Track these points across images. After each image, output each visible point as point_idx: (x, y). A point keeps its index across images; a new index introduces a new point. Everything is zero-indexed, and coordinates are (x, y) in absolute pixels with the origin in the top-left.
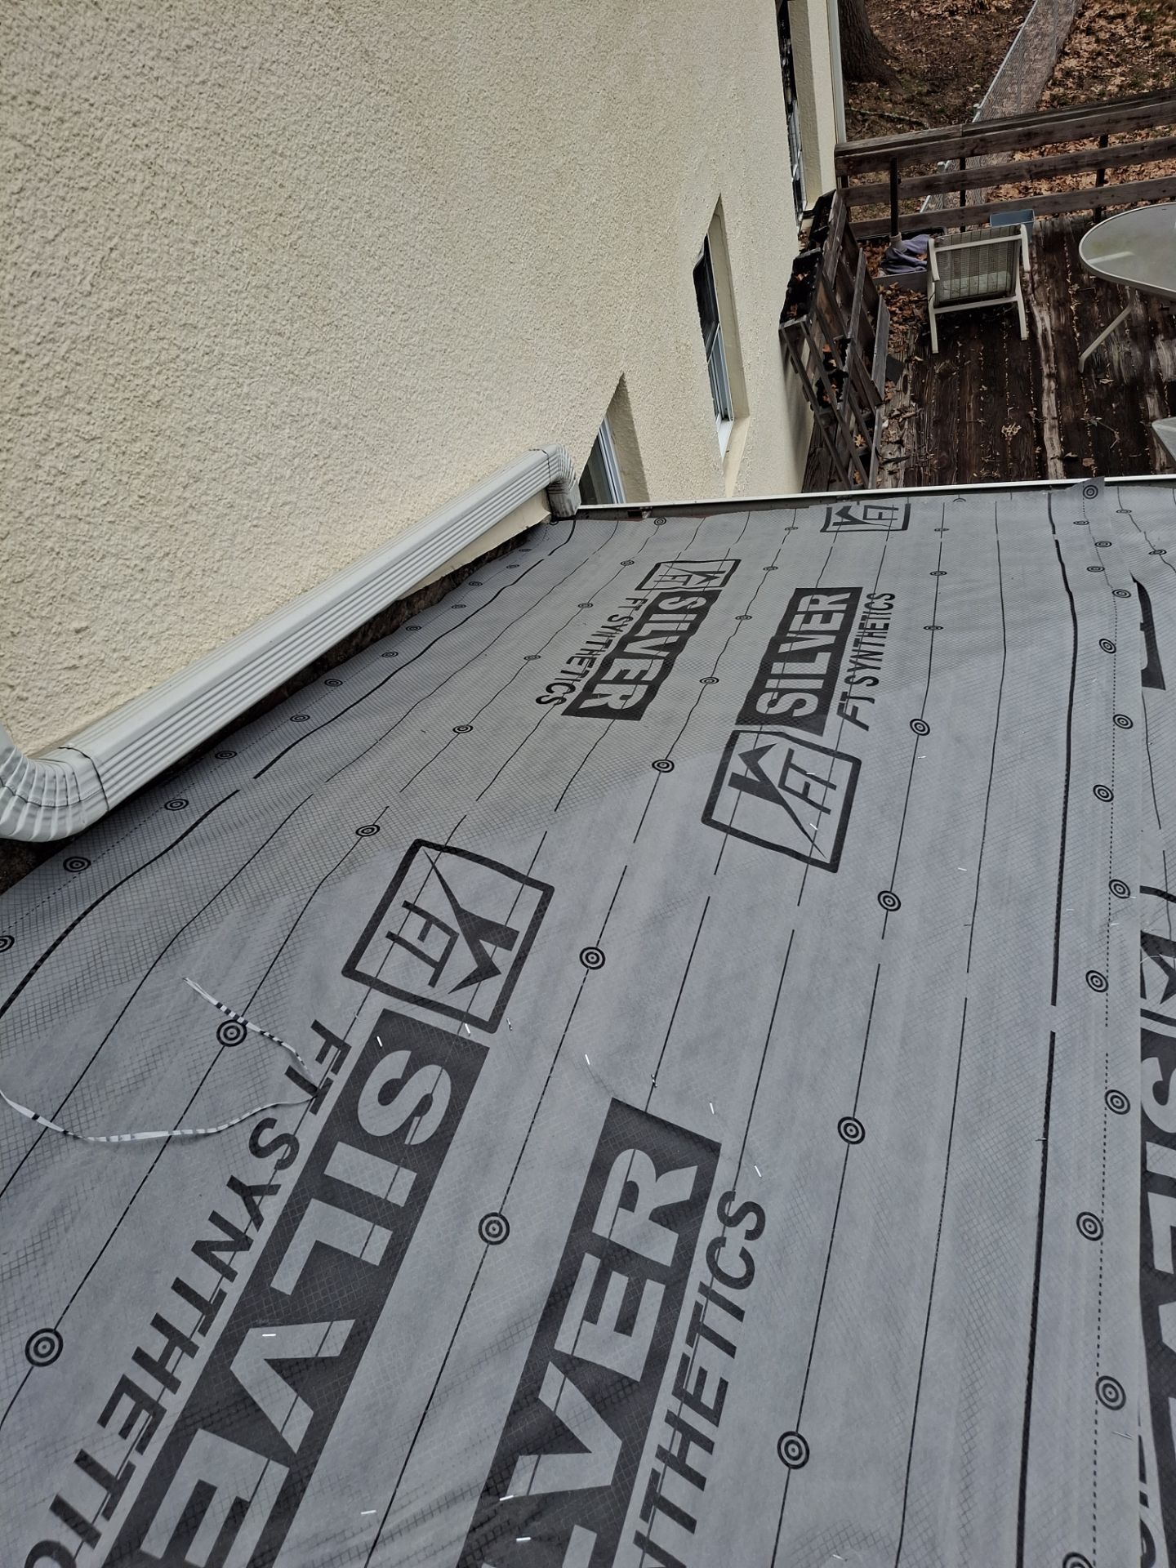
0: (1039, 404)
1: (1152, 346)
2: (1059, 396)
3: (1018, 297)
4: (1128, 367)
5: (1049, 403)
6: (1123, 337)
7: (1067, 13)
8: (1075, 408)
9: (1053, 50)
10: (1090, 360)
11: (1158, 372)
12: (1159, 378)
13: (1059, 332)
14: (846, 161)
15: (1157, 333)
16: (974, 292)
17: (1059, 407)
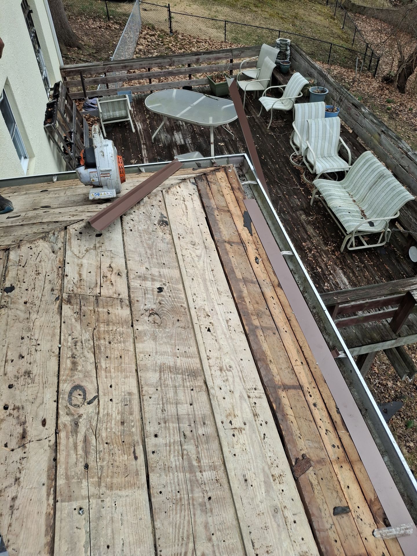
0: (141, 153)
1: (173, 135)
2: (147, 150)
3: (130, 119)
4: (167, 141)
5: (144, 152)
6: (164, 131)
7: (137, 32)
8: (153, 154)
9: (134, 42)
10: (155, 138)
11: (176, 142)
12: (176, 144)
13: (145, 130)
14: (64, 72)
15: (174, 130)
16: (115, 117)
17: (148, 153)
